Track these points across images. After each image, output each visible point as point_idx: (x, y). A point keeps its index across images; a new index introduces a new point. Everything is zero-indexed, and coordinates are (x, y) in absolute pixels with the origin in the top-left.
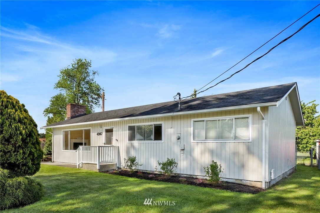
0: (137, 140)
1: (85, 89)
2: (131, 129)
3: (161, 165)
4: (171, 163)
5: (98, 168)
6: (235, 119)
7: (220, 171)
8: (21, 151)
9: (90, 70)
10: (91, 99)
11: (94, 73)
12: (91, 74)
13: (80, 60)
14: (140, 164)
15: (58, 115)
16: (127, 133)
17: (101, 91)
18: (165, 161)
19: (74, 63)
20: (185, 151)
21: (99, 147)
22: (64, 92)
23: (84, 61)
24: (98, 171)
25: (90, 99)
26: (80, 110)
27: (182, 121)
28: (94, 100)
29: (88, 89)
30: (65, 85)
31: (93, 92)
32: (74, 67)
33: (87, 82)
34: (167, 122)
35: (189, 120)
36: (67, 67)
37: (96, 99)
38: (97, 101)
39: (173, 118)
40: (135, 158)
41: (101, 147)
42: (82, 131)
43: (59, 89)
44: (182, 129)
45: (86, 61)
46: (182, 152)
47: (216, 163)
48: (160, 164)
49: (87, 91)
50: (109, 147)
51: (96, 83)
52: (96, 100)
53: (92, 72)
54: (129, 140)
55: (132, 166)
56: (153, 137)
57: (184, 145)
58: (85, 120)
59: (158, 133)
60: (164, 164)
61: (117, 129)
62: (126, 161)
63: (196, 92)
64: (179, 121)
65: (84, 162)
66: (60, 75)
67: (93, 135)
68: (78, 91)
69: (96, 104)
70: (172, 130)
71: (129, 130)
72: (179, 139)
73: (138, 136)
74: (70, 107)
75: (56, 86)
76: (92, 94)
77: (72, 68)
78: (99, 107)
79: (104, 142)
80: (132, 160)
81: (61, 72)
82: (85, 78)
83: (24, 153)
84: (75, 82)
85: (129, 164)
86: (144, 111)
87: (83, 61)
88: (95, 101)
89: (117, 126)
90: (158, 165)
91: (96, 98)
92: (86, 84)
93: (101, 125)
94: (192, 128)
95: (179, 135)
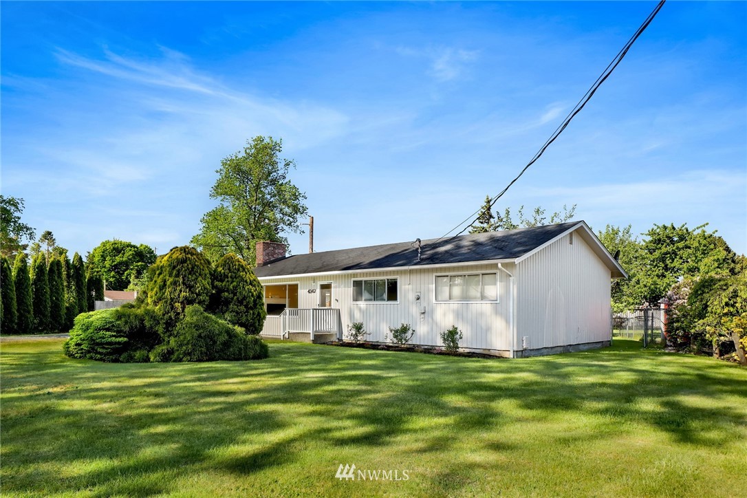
0: (365, 300)
1: (269, 197)
2: (357, 284)
3: (393, 332)
4: (404, 330)
5: (312, 338)
6: (483, 274)
7: (461, 338)
8: (252, 312)
9: (280, 157)
10: (281, 215)
11: (287, 165)
12: (281, 166)
13: (261, 140)
14: (368, 332)
15: (217, 249)
16: (350, 290)
17: (300, 199)
18: (399, 327)
19: (249, 146)
20: (426, 314)
21: (313, 309)
22: (228, 204)
23: (267, 140)
24: (311, 342)
25: (279, 216)
26: (277, 252)
27: (422, 275)
28: (286, 218)
29: (275, 196)
30: (231, 190)
31: (285, 202)
32: (249, 154)
33: (273, 182)
34: (403, 277)
35: (430, 275)
36: (235, 154)
37: (289, 216)
38: (291, 220)
39: (411, 272)
40: (362, 324)
41: (316, 309)
42: (285, 286)
43: (220, 198)
44: (422, 286)
45: (272, 141)
46: (422, 316)
47: (456, 328)
48: (391, 331)
49: (272, 199)
50: (323, 309)
51: (291, 184)
52: (289, 218)
53: (284, 163)
54: (354, 300)
55: (357, 336)
56: (385, 296)
57: (425, 307)
58: (290, 271)
59: (392, 291)
60: (396, 331)
61: (337, 285)
62: (350, 328)
63: (489, 202)
64: (418, 276)
65: (291, 331)
66: (221, 170)
67: (302, 293)
68: (256, 200)
69: (290, 224)
70: (410, 286)
71: (354, 286)
72: (418, 299)
73: (366, 295)
74: (262, 247)
75: (213, 191)
76: (284, 207)
77: (245, 155)
78: (295, 231)
79: (318, 303)
80: (358, 328)
81: (224, 164)
82: (270, 173)
83: (254, 314)
84: (249, 183)
85: (354, 333)
86: (375, 259)
87: (265, 141)
88: (288, 220)
89: (338, 281)
90: (389, 332)
91: (291, 213)
92: (270, 185)
93: (314, 279)
94: (434, 285)
95: (419, 294)
